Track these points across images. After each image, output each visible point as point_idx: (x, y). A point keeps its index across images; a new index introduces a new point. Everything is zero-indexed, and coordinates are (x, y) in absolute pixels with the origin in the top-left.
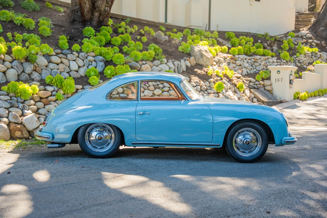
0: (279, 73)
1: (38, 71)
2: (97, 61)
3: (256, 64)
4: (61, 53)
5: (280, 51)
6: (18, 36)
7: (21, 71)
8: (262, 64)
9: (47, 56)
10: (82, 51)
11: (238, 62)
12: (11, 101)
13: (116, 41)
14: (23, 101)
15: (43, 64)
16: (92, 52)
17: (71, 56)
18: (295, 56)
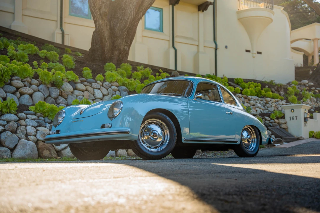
0: (293, 111)
1: (64, 96)
2: (121, 91)
3: (268, 105)
4: (86, 81)
5: (287, 96)
6: (43, 64)
7: (48, 94)
8: (273, 106)
9: (73, 83)
10: (106, 81)
11: (252, 102)
12: (38, 121)
13: (137, 76)
14: (50, 121)
15: (68, 90)
16: (115, 82)
17: (96, 85)
18: (302, 101)
